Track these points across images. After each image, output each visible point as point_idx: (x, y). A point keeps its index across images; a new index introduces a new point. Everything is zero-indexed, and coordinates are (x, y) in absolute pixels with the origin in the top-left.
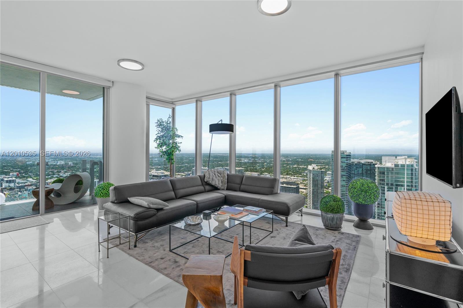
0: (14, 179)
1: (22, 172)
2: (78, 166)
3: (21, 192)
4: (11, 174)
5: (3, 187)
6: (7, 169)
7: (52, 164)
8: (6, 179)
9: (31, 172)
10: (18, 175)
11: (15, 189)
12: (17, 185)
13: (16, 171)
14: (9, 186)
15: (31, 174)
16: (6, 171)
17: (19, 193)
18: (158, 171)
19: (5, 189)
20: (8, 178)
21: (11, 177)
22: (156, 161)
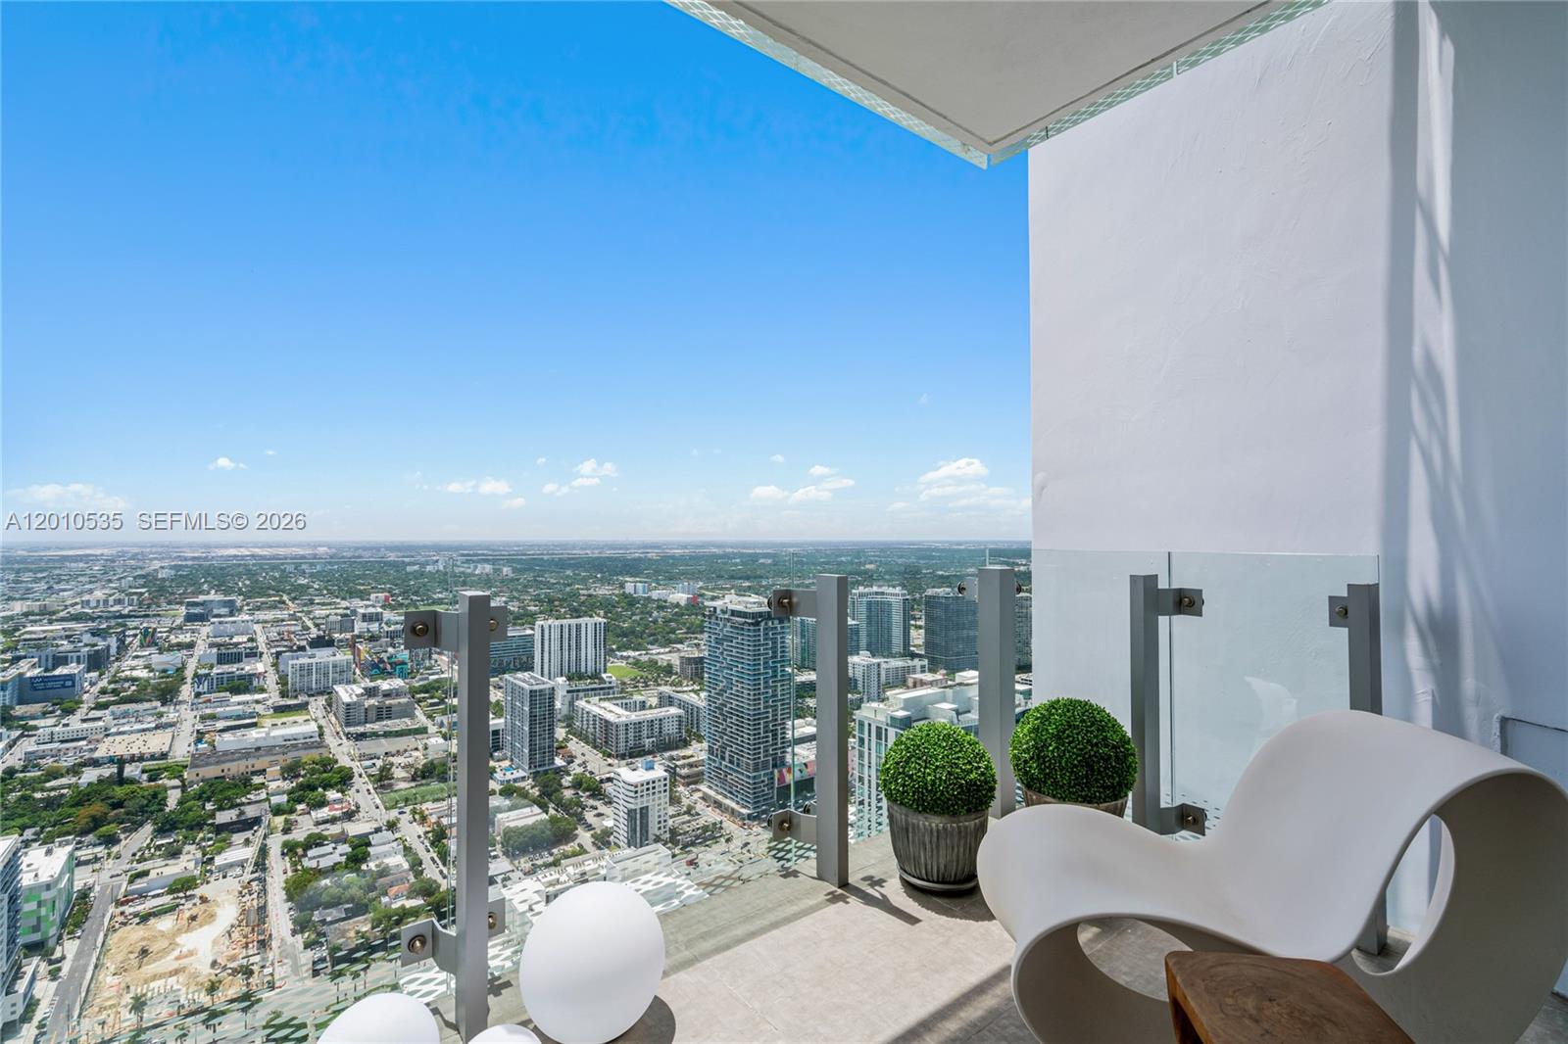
0: (379, 610)
1: (397, 591)
2: (525, 579)
3: (394, 647)
4: (373, 596)
5: (356, 632)
6: (363, 585)
7: (463, 573)
8: (362, 611)
9: (416, 593)
10: (386, 599)
11: (380, 637)
12: (386, 628)
13: (383, 590)
14: (369, 631)
15: (415, 598)
16: (362, 588)
17: (390, 650)
18: (745, 596)
19: (359, 637)
20: (367, 606)
21: (374, 606)
22: (736, 564)
